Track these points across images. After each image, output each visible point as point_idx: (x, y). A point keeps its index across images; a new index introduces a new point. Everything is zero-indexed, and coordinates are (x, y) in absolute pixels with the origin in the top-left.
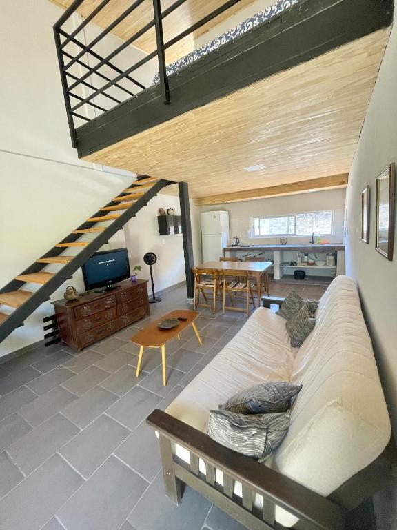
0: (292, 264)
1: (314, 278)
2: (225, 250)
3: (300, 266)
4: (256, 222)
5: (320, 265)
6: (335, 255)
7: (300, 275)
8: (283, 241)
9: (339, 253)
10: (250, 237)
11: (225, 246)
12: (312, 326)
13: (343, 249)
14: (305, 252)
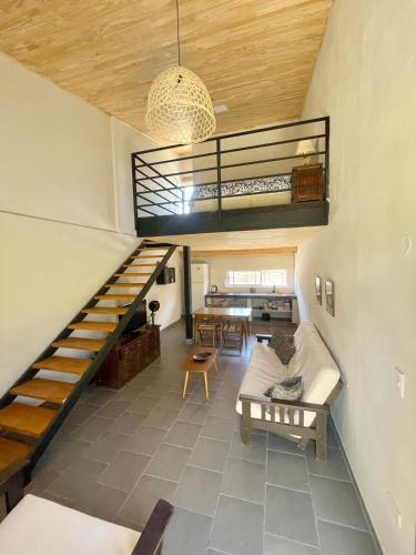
0: (261, 308)
1: (276, 319)
2: (206, 297)
3: (267, 310)
4: (231, 273)
5: (281, 310)
6: (290, 302)
7: (266, 317)
8: (252, 290)
9: (294, 301)
10: (226, 285)
11: (205, 293)
12: (294, 351)
13: (296, 298)
14: (270, 299)
